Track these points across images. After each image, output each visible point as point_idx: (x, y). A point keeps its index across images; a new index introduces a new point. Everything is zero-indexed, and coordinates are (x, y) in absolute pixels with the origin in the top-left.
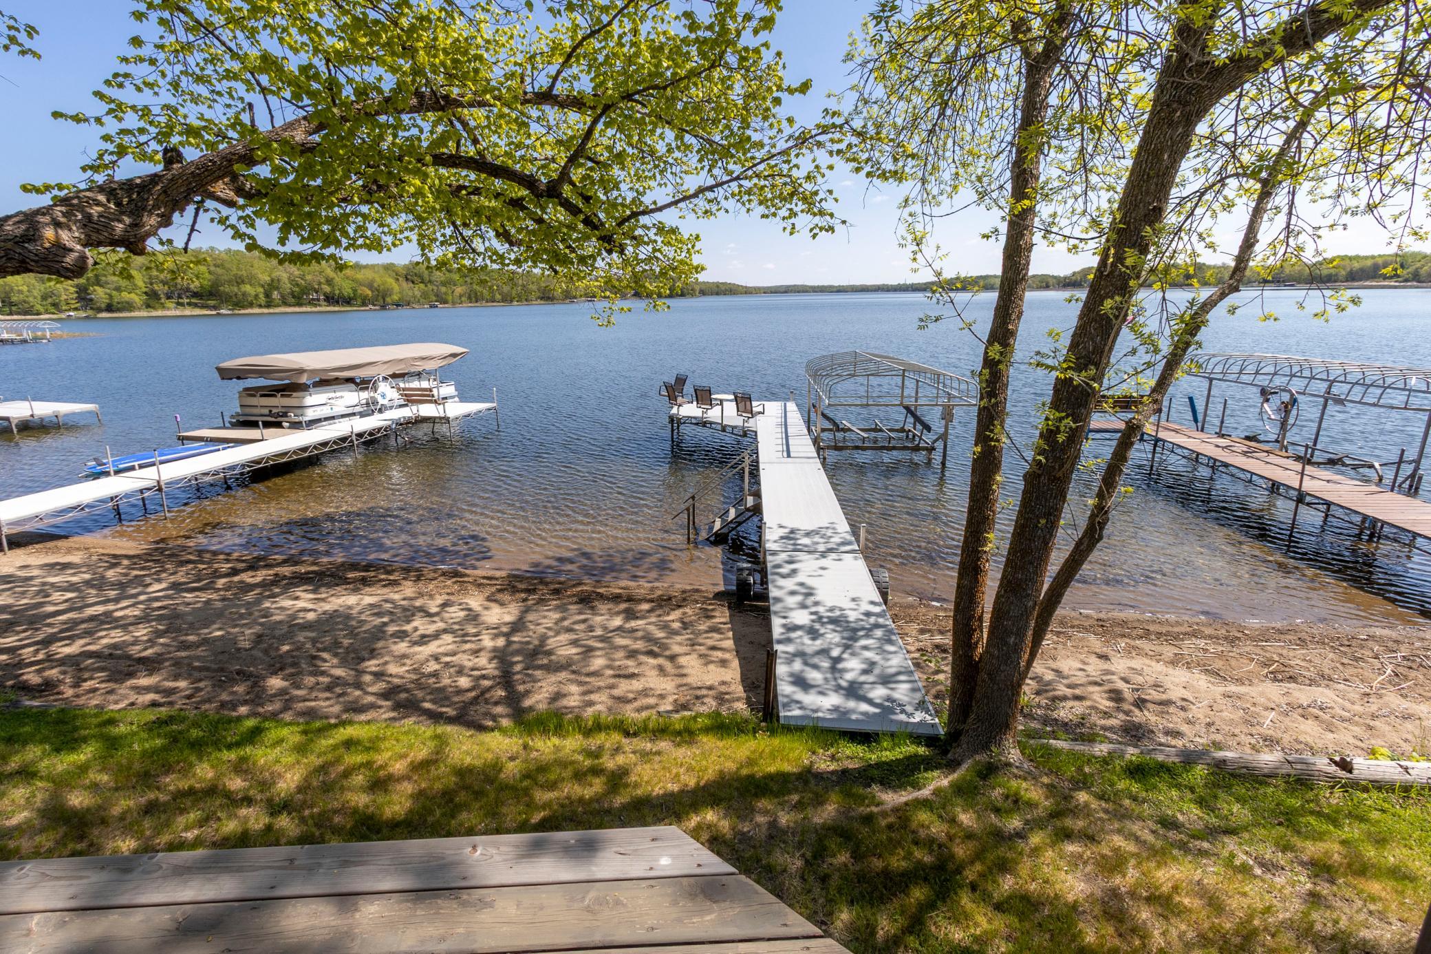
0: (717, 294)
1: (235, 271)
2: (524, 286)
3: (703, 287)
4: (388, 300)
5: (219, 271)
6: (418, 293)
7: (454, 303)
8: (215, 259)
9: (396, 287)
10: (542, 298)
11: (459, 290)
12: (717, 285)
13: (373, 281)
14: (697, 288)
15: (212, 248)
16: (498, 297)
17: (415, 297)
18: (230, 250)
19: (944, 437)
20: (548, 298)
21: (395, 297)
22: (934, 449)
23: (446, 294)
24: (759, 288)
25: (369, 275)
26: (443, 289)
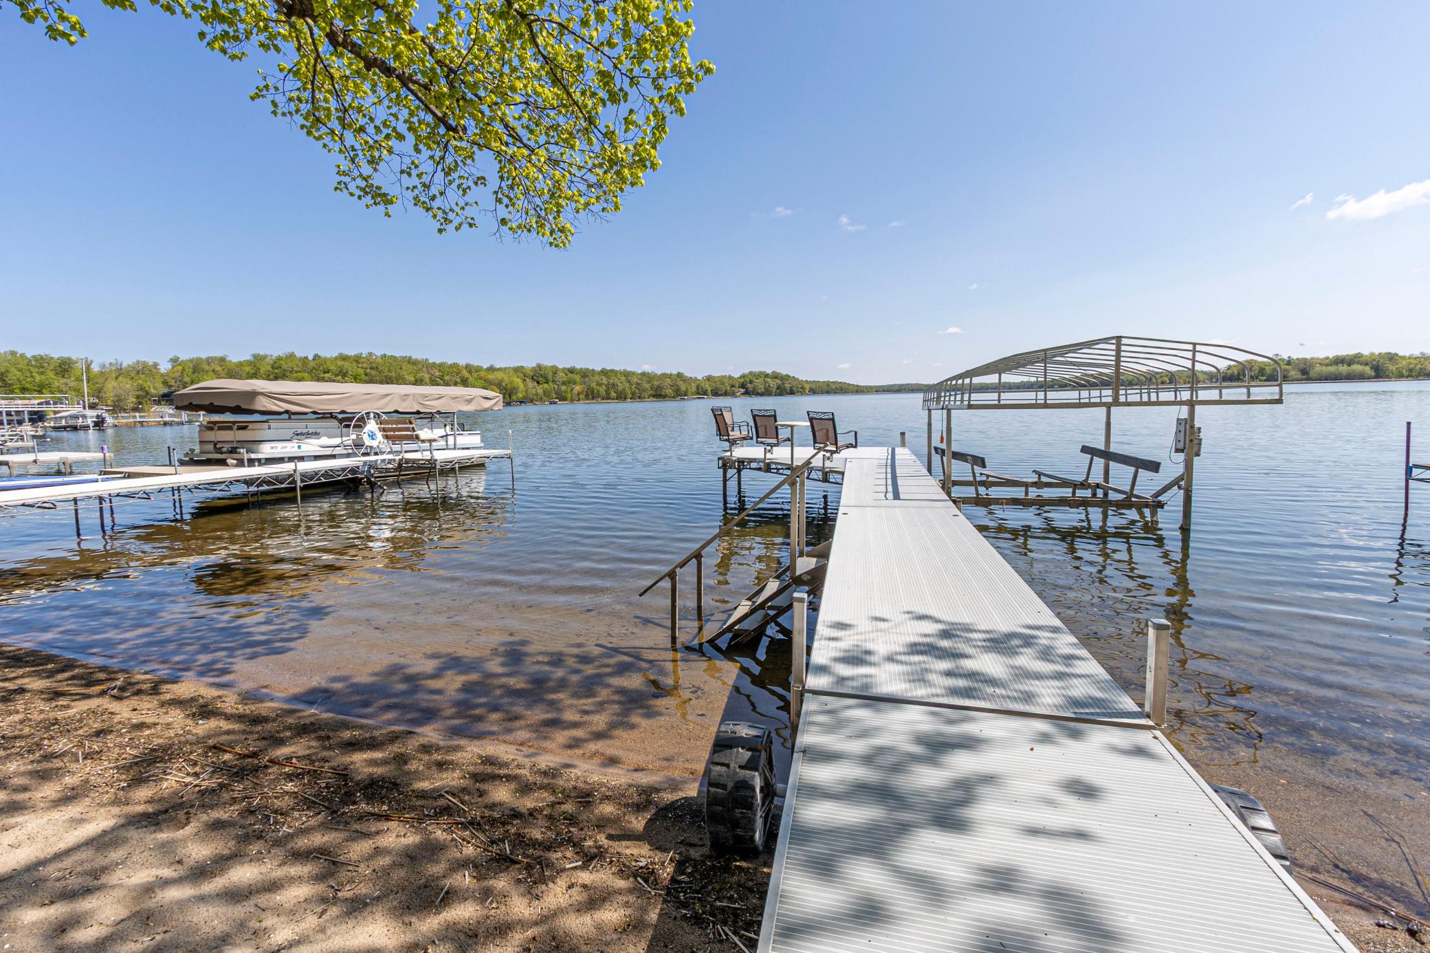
0: (828, 392)
1: (386, 373)
2: (638, 384)
3: (814, 386)
4: (514, 398)
5: (373, 372)
6: (540, 391)
7: (572, 400)
8: (371, 363)
9: (521, 386)
10: (654, 396)
11: (577, 388)
12: (828, 384)
13: (502, 381)
14: (807, 387)
15: (370, 354)
16: (613, 394)
17: (537, 394)
18: (385, 355)
19: (1185, 482)
20: (660, 396)
21: (520, 395)
22: (1161, 505)
23: (566, 392)
24: (871, 387)
25: (499, 375)
26: (564, 388)
